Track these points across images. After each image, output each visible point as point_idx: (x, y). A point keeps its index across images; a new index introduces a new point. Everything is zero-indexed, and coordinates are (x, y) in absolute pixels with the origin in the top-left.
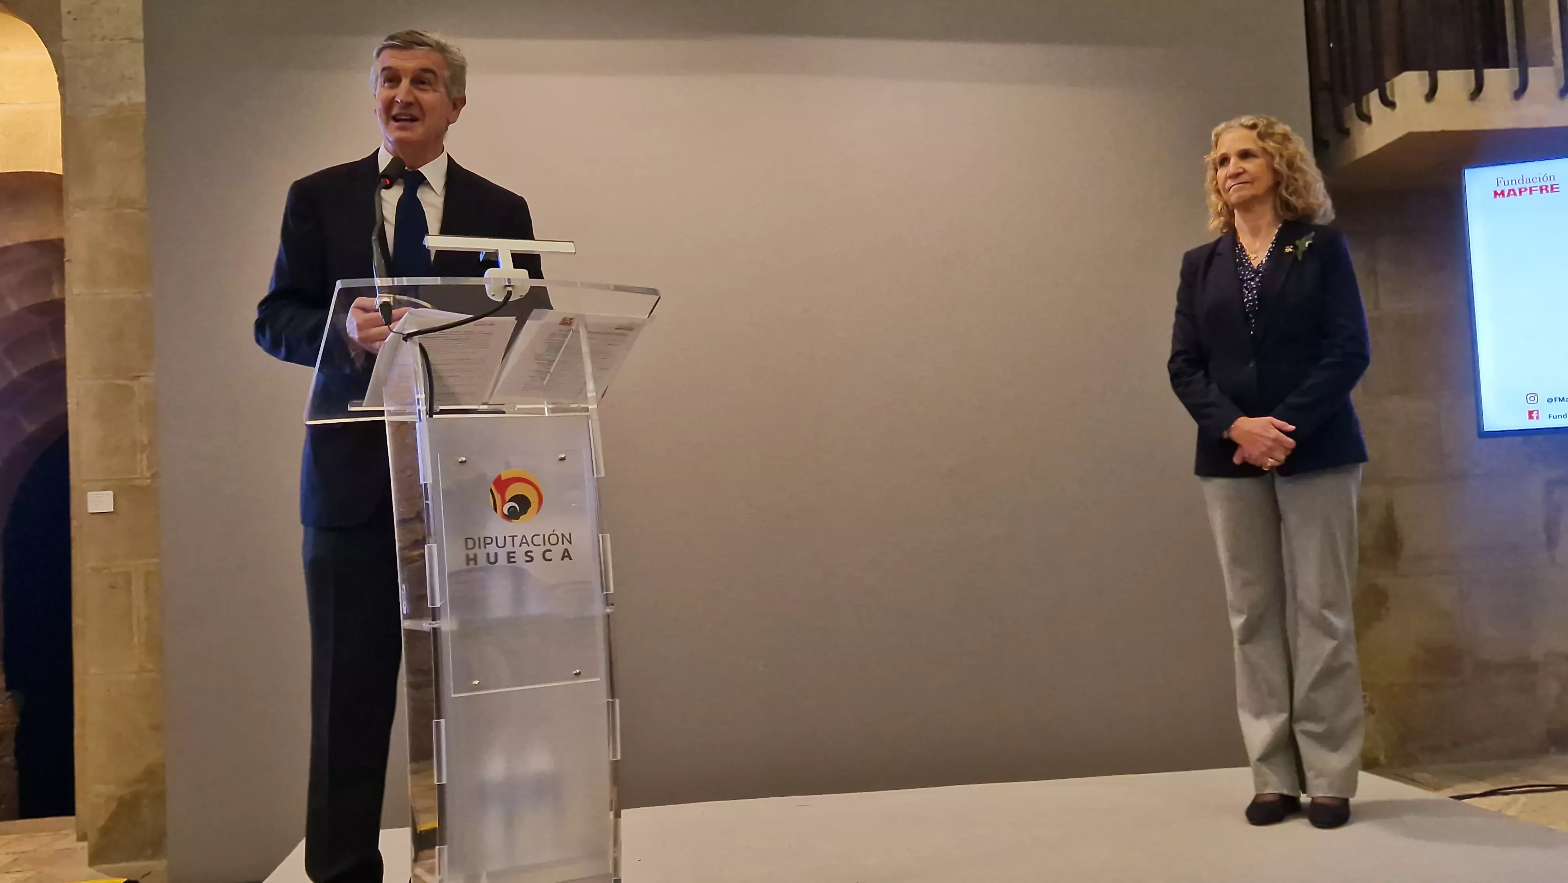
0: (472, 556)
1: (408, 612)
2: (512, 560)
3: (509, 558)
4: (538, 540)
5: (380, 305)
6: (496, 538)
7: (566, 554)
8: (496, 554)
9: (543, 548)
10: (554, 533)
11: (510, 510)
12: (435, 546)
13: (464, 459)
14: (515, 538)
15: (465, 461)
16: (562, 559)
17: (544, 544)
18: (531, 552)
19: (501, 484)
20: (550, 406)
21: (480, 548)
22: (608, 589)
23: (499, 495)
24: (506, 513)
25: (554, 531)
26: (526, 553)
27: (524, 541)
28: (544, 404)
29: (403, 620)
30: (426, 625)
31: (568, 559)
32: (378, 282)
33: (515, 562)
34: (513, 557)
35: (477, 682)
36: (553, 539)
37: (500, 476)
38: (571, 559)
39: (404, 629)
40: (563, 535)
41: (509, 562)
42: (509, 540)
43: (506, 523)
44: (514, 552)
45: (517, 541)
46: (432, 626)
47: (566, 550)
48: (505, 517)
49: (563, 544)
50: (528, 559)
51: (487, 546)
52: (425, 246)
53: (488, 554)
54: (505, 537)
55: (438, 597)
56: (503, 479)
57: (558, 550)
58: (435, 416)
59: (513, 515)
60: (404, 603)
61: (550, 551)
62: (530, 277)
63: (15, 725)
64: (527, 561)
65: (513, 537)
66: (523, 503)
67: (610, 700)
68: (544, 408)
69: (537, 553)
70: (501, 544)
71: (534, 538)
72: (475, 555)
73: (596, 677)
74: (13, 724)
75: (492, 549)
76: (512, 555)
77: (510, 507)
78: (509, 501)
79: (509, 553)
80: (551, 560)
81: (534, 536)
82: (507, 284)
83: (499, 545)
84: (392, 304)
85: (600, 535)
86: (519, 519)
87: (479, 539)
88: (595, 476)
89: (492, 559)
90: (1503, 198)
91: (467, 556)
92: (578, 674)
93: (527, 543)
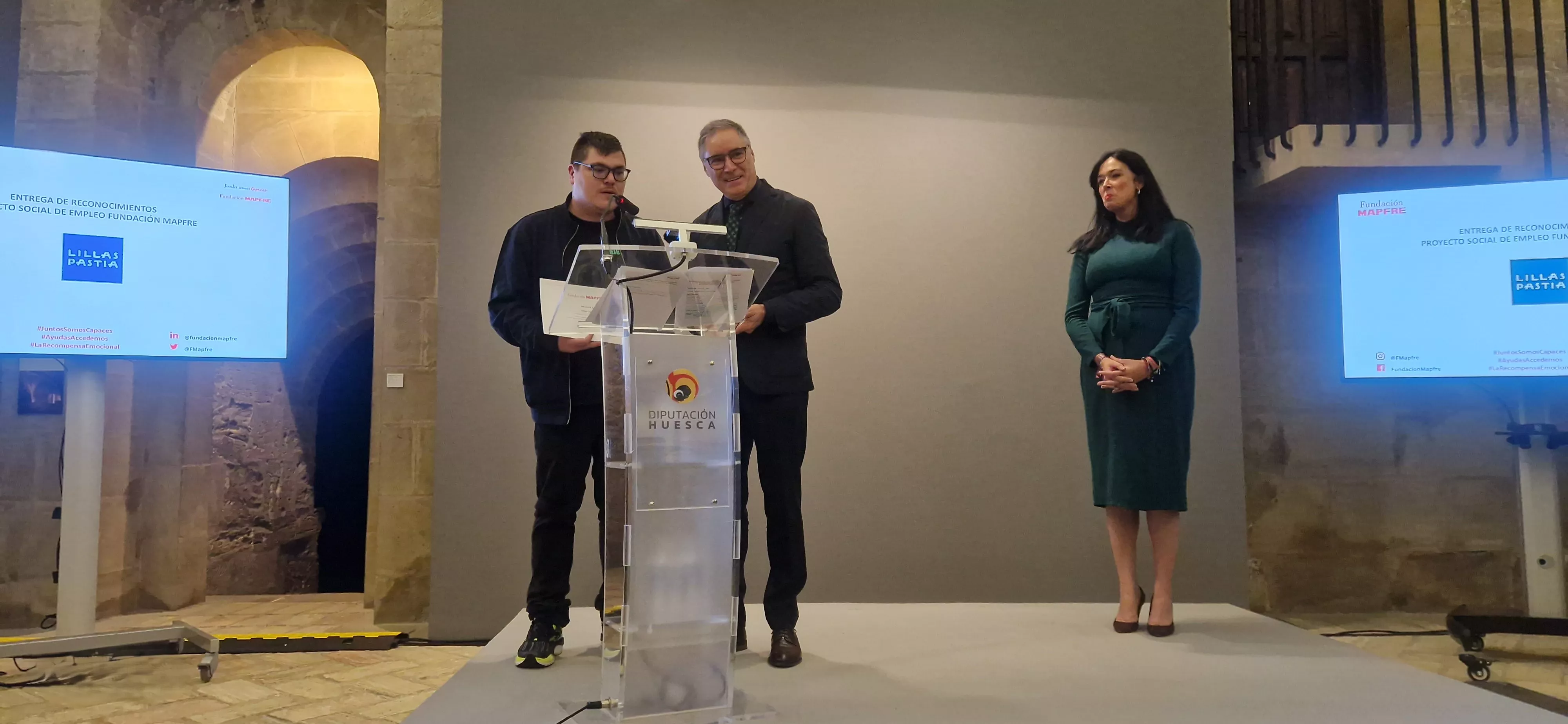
0: (653, 423)
1: (610, 457)
2: (678, 426)
3: (676, 425)
4: (694, 415)
5: (604, 262)
6: (669, 412)
7: (712, 425)
8: (668, 422)
9: (697, 420)
10: (705, 411)
11: (679, 394)
12: (630, 415)
13: (651, 361)
14: (680, 413)
15: (651, 363)
16: (709, 428)
17: (698, 418)
18: (690, 422)
19: (673, 378)
20: (704, 330)
21: (658, 418)
22: (737, 449)
23: (672, 385)
24: (676, 397)
25: (704, 410)
26: (687, 422)
27: (686, 415)
28: (700, 329)
29: (606, 461)
30: (621, 465)
31: (712, 428)
32: (603, 247)
33: (679, 428)
34: (679, 425)
35: (652, 503)
36: (704, 415)
37: (673, 373)
38: (714, 428)
39: (607, 468)
40: (710, 412)
41: (676, 428)
42: (676, 414)
43: (675, 403)
44: (679, 422)
45: (681, 415)
46: (626, 466)
47: (712, 422)
48: (674, 399)
49: (710, 418)
50: (688, 426)
51: (663, 417)
52: (633, 225)
53: (663, 422)
54: (674, 412)
55: (630, 447)
56: (674, 375)
57: (706, 423)
58: (633, 333)
59: (680, 398)
60: (608, 450)
61: (702, 422)
62: (698, 248)
63: (319, 531)
64: (687, 428)
65: (679, 412)
66: (686, 390)
67: (735, 520)
68: (700, 332)
69: (693, 423)
70: (671, 416)
71: (692, 413)
72: (655, 422)
73: (727, 504)
74: (317, 530)
75: (665, 419)
76: (678, 423)
77: (678, 393)
78: (677, 389)
79: (676, 422)
80: (702, 428)
81: (691, 412)
82: (683, 251)
83: (670, 417)
84: (611, 261)
85: (734, 414)
86: (683, 400)
87: (658, 412)
88: (732, 376)
89: (665, 426)
90: (1365, 216)
91: (650, 422)
92: (716, 502)
93: (687, 416)
